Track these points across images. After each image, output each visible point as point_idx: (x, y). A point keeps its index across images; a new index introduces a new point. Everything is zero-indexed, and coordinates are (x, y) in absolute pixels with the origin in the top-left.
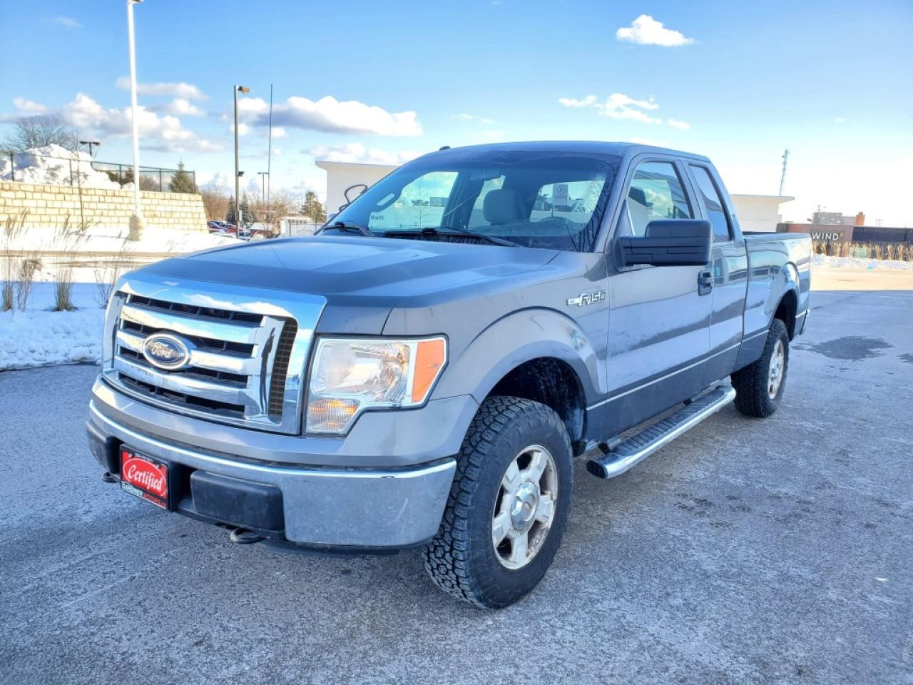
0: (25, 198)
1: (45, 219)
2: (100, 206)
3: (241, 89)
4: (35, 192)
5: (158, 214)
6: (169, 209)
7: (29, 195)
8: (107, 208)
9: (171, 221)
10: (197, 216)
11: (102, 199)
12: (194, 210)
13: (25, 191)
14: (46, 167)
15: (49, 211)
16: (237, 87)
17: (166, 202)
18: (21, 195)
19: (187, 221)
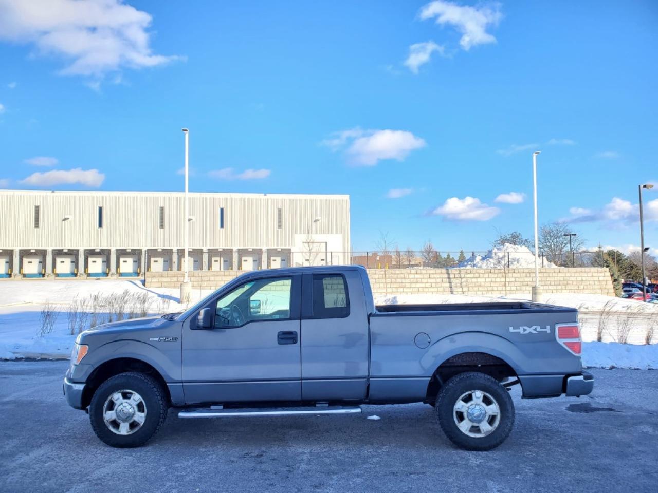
0: (479, 277)
1: (490, 288)
2: (527, 279)
3: (645, 186)
4: (485, 273)
5: (571, 283)
6: (580, 279)
7: (481, 275)
8: (531, 280)
9: (582, 287)
10: (604, 283)
11: (528, 275)
12: (601, 278)
13: (479, 273)
14: (497, 258)
15: (492, 284)
16: (642, 186)
17: (577, 274)
18: (476, 275)
19: (596, 287)
